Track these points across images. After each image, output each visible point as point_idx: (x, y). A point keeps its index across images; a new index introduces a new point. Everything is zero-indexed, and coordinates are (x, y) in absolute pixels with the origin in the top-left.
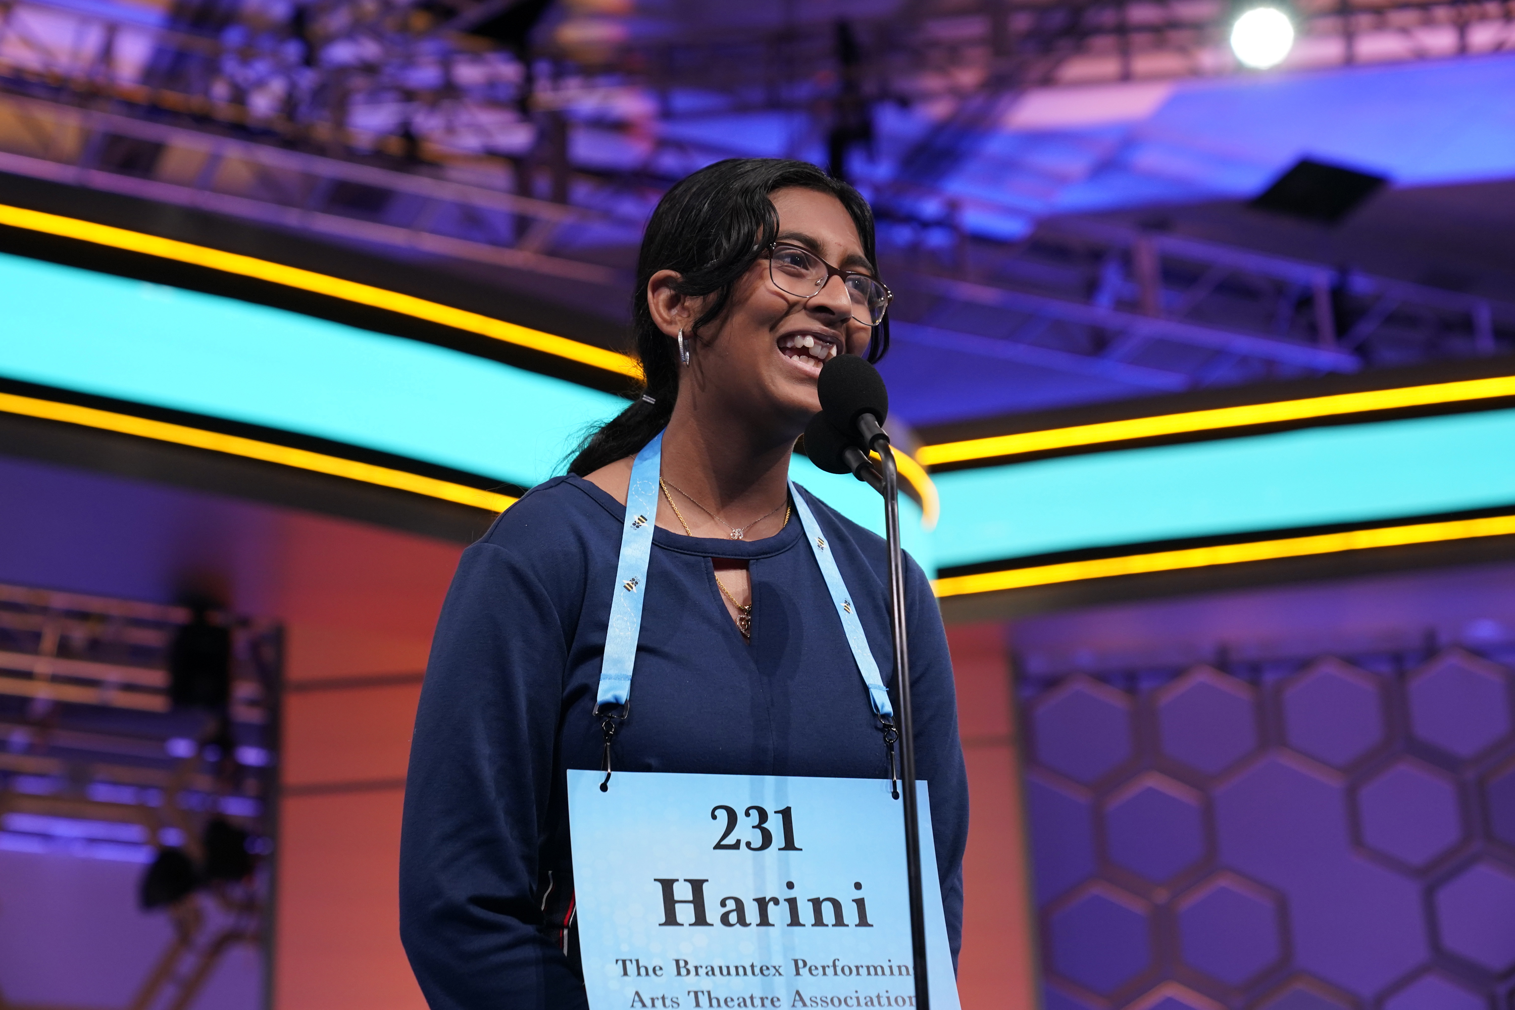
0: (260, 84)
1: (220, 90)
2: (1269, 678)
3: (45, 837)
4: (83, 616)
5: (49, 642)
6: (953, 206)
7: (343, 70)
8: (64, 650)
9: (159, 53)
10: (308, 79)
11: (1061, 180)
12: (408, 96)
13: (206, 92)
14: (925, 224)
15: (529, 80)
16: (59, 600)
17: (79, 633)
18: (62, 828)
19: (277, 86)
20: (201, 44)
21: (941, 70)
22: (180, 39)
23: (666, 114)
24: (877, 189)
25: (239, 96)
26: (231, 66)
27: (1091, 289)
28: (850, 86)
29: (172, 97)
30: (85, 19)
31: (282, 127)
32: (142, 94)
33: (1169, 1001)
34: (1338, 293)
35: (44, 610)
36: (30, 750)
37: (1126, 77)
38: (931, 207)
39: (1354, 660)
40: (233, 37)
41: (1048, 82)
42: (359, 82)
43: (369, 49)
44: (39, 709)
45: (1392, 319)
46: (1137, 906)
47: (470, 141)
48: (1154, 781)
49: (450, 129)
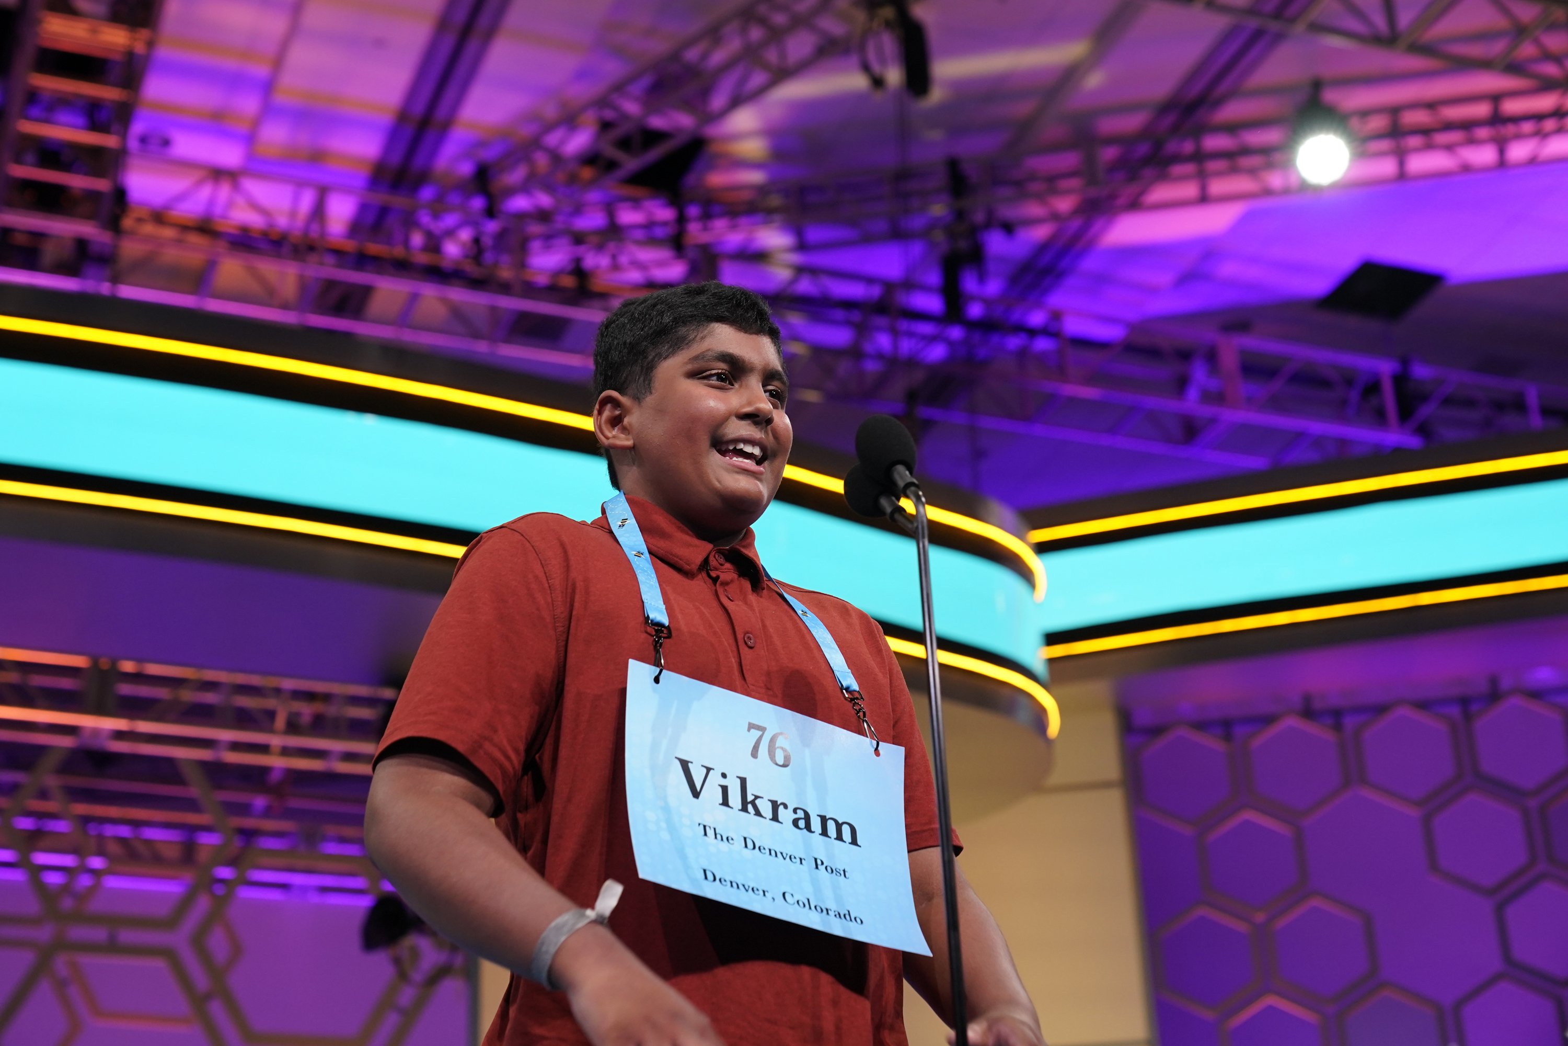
0: (450, 233)
1: (417, 239)
2: (1349, 722)
3: (284, 887)
4: (310, 696)
5: (280, 722)
6: (1056, 316)
7: (522, 216)
8: (293, 727)
9: (363, 208)
10: (492, 227)
11: (1153, 291)
12: (578, 239)
13: (406, 243)
14: (1032, 333)
15: (681, 220)
16: (289, 684)
17: (306, 710)
18: (297, 879)
19: (465, 235)
20: (399, 201)
21: (1040, 198)
22: (381, 198)
23: (802, 246)
24: (988, 302)
25: (434, 244)
26: (425, 219)
27: (1182, 384)
28: (960, 215)
29: (374, 248)
30: (300, 185)
31: (470, 268)
32: (350, 246)
33: (1270, 1009)
34: (1401, 379)
35: (278, 691)
36: (268, 813)
37: (1204, 199)
38: (1037, 318)
39: (1424, 705)
40: (427, 194)
41: (1135, 205)
42: (535, 228)
43: (544, 200)
44: (275, 777)
45: (1448, 401)
46: (1241, 927)
47: (635, 276)
48: (1249, 815)
49: (615, 266)
